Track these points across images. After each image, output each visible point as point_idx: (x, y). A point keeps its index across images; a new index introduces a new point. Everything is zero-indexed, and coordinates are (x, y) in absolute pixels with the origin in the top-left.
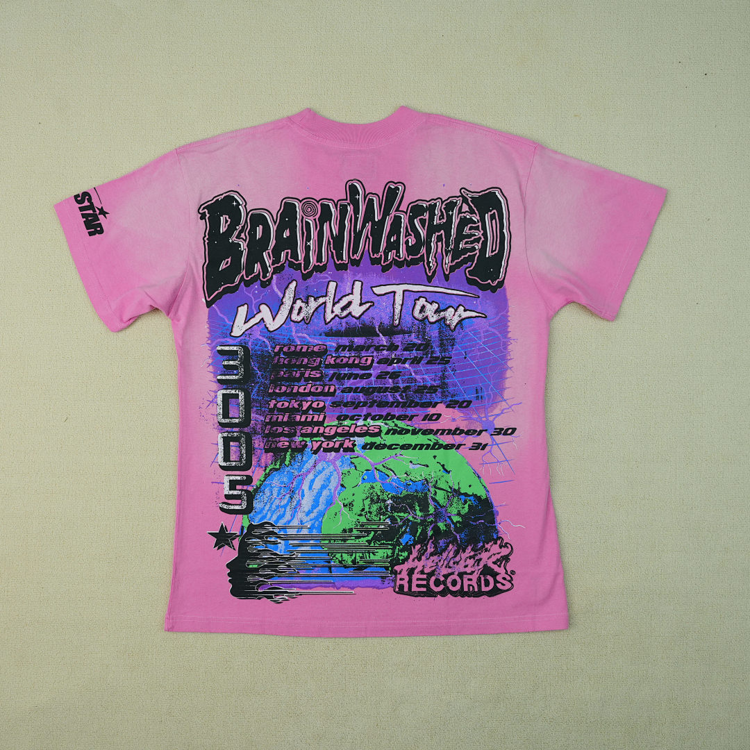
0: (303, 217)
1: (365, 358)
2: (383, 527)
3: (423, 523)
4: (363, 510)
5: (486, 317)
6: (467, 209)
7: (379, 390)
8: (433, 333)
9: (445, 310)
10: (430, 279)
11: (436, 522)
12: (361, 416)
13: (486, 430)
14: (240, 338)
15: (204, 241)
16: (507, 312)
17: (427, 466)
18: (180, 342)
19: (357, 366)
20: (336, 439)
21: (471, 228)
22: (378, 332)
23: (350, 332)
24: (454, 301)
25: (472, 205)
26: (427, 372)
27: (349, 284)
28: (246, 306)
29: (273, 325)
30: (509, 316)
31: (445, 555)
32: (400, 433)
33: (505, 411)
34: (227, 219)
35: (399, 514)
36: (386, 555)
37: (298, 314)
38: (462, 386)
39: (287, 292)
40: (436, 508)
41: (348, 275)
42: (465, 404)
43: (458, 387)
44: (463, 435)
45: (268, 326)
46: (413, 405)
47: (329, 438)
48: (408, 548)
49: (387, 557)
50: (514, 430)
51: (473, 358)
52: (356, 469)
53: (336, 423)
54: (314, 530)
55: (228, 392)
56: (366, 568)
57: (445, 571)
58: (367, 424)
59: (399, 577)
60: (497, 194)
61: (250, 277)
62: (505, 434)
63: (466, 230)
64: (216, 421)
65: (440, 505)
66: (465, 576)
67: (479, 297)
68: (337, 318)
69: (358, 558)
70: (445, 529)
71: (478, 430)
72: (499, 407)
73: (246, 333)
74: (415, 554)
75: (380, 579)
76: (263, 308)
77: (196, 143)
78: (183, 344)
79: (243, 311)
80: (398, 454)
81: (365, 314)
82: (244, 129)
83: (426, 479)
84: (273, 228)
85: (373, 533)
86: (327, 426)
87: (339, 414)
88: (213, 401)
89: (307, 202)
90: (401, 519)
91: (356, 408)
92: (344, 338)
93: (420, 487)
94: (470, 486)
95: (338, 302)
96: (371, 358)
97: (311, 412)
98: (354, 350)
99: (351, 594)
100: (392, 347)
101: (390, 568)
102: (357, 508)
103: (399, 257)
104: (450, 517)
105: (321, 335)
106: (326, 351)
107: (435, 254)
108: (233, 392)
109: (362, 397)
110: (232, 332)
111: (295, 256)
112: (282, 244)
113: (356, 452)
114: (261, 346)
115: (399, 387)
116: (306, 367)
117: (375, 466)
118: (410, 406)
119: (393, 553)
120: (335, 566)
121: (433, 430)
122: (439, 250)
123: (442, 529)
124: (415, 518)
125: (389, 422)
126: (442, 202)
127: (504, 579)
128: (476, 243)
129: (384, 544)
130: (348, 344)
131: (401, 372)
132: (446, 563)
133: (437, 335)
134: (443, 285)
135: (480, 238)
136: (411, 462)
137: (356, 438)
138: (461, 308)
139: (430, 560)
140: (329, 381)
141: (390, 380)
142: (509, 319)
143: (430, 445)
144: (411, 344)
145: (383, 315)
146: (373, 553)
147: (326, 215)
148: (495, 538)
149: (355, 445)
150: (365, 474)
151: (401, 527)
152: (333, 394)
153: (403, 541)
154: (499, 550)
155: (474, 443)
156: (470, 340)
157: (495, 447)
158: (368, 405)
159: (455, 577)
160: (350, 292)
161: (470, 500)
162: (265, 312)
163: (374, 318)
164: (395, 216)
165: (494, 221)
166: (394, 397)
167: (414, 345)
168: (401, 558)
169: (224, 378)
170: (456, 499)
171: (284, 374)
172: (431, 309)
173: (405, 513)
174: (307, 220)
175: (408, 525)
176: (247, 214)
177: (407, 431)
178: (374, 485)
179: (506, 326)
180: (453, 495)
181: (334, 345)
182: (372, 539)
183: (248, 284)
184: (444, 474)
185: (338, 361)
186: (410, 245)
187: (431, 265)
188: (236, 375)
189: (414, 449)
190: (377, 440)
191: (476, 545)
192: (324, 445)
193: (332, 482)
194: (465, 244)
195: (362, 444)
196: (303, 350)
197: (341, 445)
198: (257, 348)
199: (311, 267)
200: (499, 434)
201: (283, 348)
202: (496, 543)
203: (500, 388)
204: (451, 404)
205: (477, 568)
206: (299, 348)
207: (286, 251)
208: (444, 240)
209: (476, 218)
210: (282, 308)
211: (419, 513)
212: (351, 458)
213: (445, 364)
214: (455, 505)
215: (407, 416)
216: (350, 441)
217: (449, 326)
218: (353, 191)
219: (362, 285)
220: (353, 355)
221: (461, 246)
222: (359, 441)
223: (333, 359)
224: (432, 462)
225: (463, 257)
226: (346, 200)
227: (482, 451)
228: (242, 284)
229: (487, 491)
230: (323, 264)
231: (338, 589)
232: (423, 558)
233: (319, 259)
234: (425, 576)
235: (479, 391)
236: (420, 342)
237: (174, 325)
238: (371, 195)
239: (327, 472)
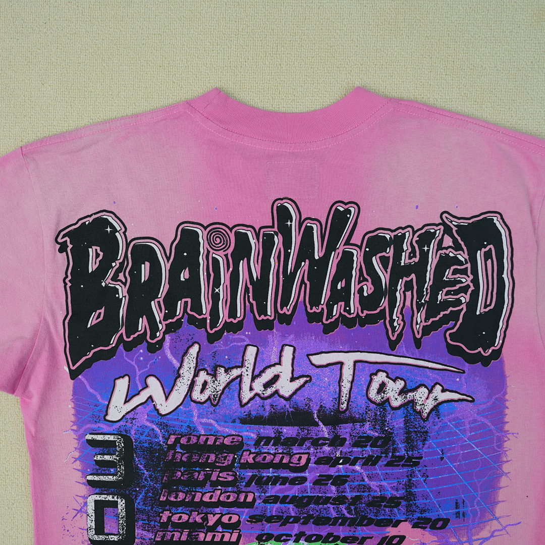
0: (208, 252)
1: (298, 456)
5: (473, 401)
6: (451, 244)
7: (318, 500)
8: (397, 423)
9: (414, 390)
10: (393, 345)
12: (291, 536)
14: (117, 424)
15: (65, 284)
16: (505, 393)
18: (33, 430)
19: (286, 467)
21: (455, 272)
22: (317, 420)
23: (277, 418)
24: (428, 377)
25: (459, 238)
26: (387, 477)
27: (276, 350)
28: (127, 378)
29: (165, 407)
30: (507, 400)
33: (496, 534)
34: (99, 251)
37: (202, 391)
38: (435, 498)
39: (186, 360)
41: (274, 337)
42: (440, 524)
43: (431, 499)
45: (158, 408)
46: (365, 522)
51: (453, 459)
55: (102, 497)
60: (495, 221)
61: (132, 337)
63: (448, 275)
64: (87, 539)
67: (464, 372)
68: (257, 398)
72: (488, 528)
73: (128, 416)
76: (152, 381)
77: (50, 138)
78: (36, 431)
79: (122, 385)
81: (299, 392)
82: (122, 118)
84: (165, 267)
87: (259, 532)
88: (82, 510)
89: (215, 230)
91: (284, 524)
92: (267, 427)
95: (259, 375)
96: (306, 456)
97: (220, 529)
98: (282, 444)
100: (336, 441)
103: (349, 312)
105: (234, 421)
106: (241, 444)
107: (402, 309)
108: (110, 498)
109: (292, 510)
110: (107, 414)
111: (197, 307)
112: (178, 290)
114: (149, 435)
115: (345, 497)
116: (213, 466)
118: (360, 524)
122: (408, 303)
126: (414, 232)
128: (463, 294)
130: (273, 435)
131: (348, 476)
133: (402, 425)
134: (413, 354)
135: (468, 286)
138: (438, 388)
140: (245, 486)
141: (333, 488)
142: (507, 404)
144: (363, 437)
145: (324, 395)
147: (242, 249)
152: (251, 505)
156: (450, 434)
158: (302, 521)
160: (277, 361)
162: (154, 387)
163: (310, 400)
164: (344, 252)
165: (489, 262)
166: (338, 511)
167: (369, 438)
169: (96, 478)
171: (182, 475)
172: (394, 388)
174: (214, 255)
176: (128, 245)
179: (502, 414)
181: (254, 436)
183: (129, 347)
185: (259, 459)
186: (365, 294)
187: (395, 324)
188: (113, 475)
194: (446, 295)
196: (209, 443)
198: (142, 438)
199: (220, 326)
201: (180, 438)
203: (490, 502)
204: (420, 523)
206: (203, 439)
207: (184, 300)
208: (415, 287)
209: (462, 256)
210: (178, 383)
213: (412, 466)
215: (357, 539)
217: (420, 413)
218: (283, 215)
219: (294, 352)
220: (280, 451)
221: (439, 297)
223: (252, 456)
225: (442, 313)
226: (273, 227)
228: (121, 347)
230: (237, 320)
233: (232, 313)
235: (461, 505)
236: (377, 434)
237: (25, 404)
238: (309, 221)
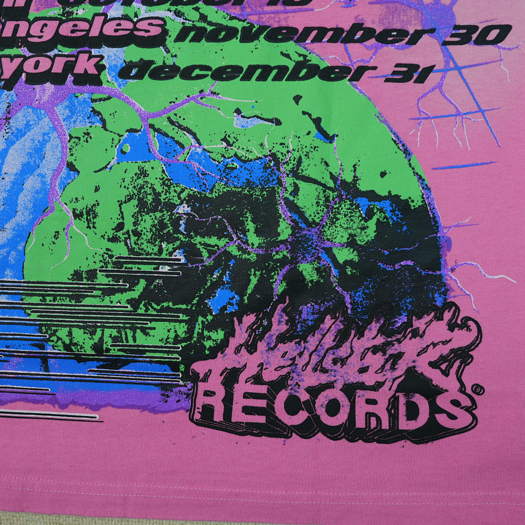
2: (166, 269)
3: (264, 262)
4: (120, 227)
11: (294, 261)
13: (432, 31)
17: (278, 122)
20: (55, 52)
31: (312, 341)
32: (213, 37)
35: (207, 240)
36: (172, 335)
40: (295, 228)
44: (373, 41)
47: (40, 49)
48: (225, 322)
49: (177, 340)
50: (505, 30)
52: (104, 127)
53: (56, 11)
54: (8, 272)
56: (126, 363)
57: (311, 379)
58: (132, 16)
59: (202, 387)
62: (482, 41)
65: (305, 220)
66: (359, 392)
69: (108, 341)
70: (315, 277)
71: (411, 32)
74: (241, 336)
75: (156, 392)
80: (207, 92)
83: (273, 156)
85: (143, 283)
86: (37, 19)
90: (211, 253)
93: (258, 174)
94: (383, 174)
99: (91, 420)
101: (182, 368)
102: (106, 222)
104: (329, 251)
113: (105, 85)
117: (151, 121)
119: (190, 331)
120: (56, 356)
121: (295, 30)
123: (308, 278)
124: (245, 251)
125: (187, 10)
127: (456, 403)
129: (168, 309)
132: (315, 359)
136: (238, 111)
137: (105, 51)
139: (278, 353)
143: (286, 68)
146: (145, 331)
148: (439, 303)
149: (103, 67)
150: (125, 141)
151: (210, 270)
153: (215, 304)
154: (446, 335)
155: (397, 65)
157: (452, 77)
159: (336, 393)
161: (381, 210)
168: (208, 344)
170: (345, 207)
173: (219, 238)
175: (227, 267)
177: (231, 33)
178: (147, 166)
180: (340, 197)
182: (142, 297)
184: (319, 142)
189: (247, 77)
190: (157, 56)
191: (389, 322)
192: (29, 67)
193: (48, 156)
195: (120, 64)
197: (69, 67)
200: (464, 40)
202: (439, 318)
205: (390, 375)
211: (254, 239)
212: (94, 101)
214: (342, 220)
216: (91, 57)
222: (113, 57)
224: (290, 114)
227: (419, 86)
229: (426, 188)
231: (63, 407)
232: (261, 346)
234: (263, 389)
239: (35, 133)
